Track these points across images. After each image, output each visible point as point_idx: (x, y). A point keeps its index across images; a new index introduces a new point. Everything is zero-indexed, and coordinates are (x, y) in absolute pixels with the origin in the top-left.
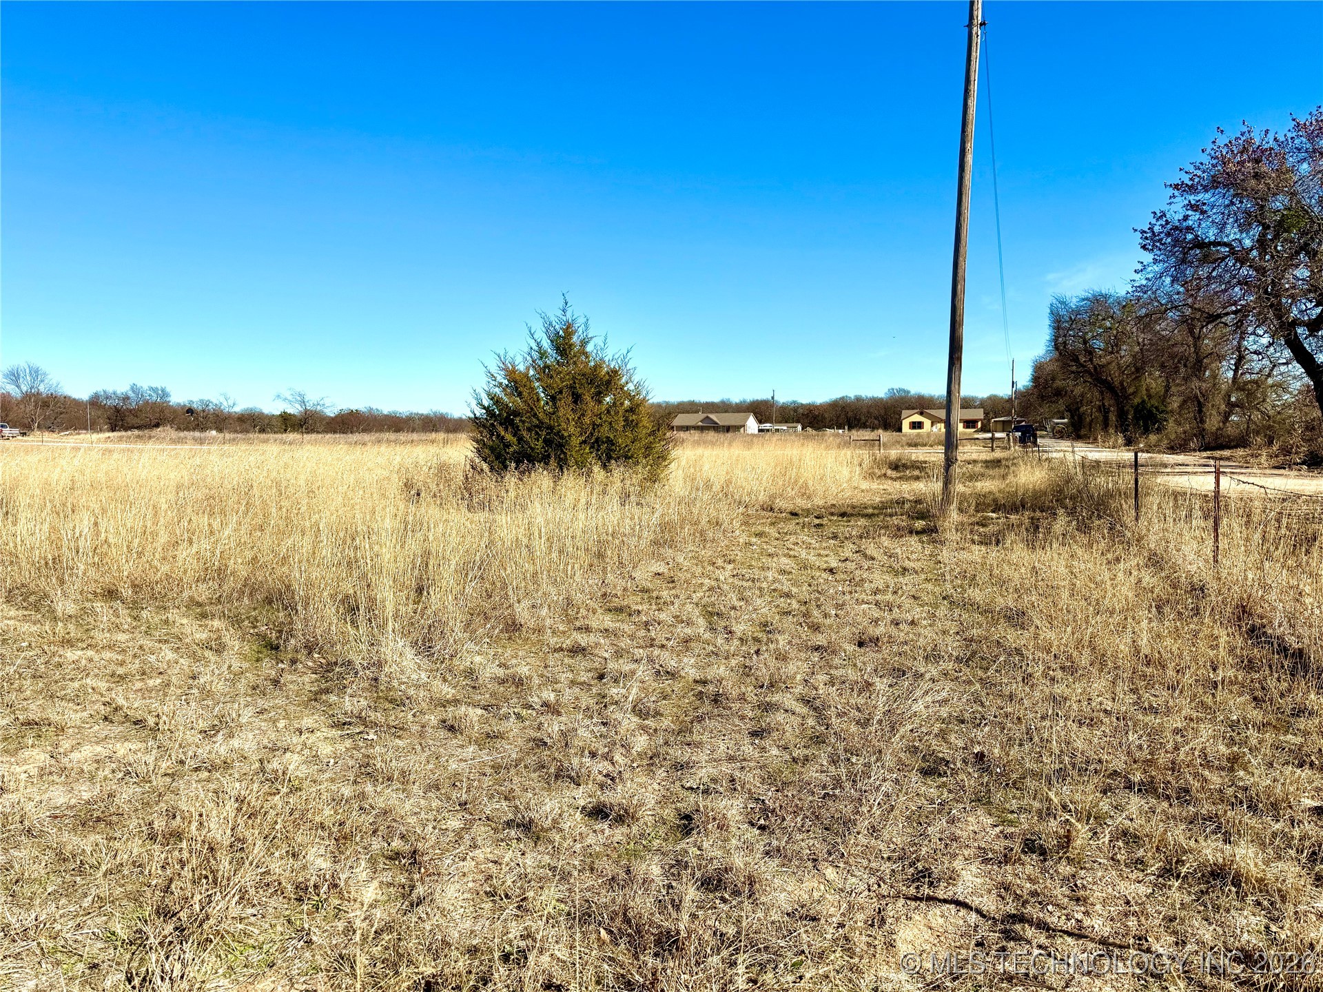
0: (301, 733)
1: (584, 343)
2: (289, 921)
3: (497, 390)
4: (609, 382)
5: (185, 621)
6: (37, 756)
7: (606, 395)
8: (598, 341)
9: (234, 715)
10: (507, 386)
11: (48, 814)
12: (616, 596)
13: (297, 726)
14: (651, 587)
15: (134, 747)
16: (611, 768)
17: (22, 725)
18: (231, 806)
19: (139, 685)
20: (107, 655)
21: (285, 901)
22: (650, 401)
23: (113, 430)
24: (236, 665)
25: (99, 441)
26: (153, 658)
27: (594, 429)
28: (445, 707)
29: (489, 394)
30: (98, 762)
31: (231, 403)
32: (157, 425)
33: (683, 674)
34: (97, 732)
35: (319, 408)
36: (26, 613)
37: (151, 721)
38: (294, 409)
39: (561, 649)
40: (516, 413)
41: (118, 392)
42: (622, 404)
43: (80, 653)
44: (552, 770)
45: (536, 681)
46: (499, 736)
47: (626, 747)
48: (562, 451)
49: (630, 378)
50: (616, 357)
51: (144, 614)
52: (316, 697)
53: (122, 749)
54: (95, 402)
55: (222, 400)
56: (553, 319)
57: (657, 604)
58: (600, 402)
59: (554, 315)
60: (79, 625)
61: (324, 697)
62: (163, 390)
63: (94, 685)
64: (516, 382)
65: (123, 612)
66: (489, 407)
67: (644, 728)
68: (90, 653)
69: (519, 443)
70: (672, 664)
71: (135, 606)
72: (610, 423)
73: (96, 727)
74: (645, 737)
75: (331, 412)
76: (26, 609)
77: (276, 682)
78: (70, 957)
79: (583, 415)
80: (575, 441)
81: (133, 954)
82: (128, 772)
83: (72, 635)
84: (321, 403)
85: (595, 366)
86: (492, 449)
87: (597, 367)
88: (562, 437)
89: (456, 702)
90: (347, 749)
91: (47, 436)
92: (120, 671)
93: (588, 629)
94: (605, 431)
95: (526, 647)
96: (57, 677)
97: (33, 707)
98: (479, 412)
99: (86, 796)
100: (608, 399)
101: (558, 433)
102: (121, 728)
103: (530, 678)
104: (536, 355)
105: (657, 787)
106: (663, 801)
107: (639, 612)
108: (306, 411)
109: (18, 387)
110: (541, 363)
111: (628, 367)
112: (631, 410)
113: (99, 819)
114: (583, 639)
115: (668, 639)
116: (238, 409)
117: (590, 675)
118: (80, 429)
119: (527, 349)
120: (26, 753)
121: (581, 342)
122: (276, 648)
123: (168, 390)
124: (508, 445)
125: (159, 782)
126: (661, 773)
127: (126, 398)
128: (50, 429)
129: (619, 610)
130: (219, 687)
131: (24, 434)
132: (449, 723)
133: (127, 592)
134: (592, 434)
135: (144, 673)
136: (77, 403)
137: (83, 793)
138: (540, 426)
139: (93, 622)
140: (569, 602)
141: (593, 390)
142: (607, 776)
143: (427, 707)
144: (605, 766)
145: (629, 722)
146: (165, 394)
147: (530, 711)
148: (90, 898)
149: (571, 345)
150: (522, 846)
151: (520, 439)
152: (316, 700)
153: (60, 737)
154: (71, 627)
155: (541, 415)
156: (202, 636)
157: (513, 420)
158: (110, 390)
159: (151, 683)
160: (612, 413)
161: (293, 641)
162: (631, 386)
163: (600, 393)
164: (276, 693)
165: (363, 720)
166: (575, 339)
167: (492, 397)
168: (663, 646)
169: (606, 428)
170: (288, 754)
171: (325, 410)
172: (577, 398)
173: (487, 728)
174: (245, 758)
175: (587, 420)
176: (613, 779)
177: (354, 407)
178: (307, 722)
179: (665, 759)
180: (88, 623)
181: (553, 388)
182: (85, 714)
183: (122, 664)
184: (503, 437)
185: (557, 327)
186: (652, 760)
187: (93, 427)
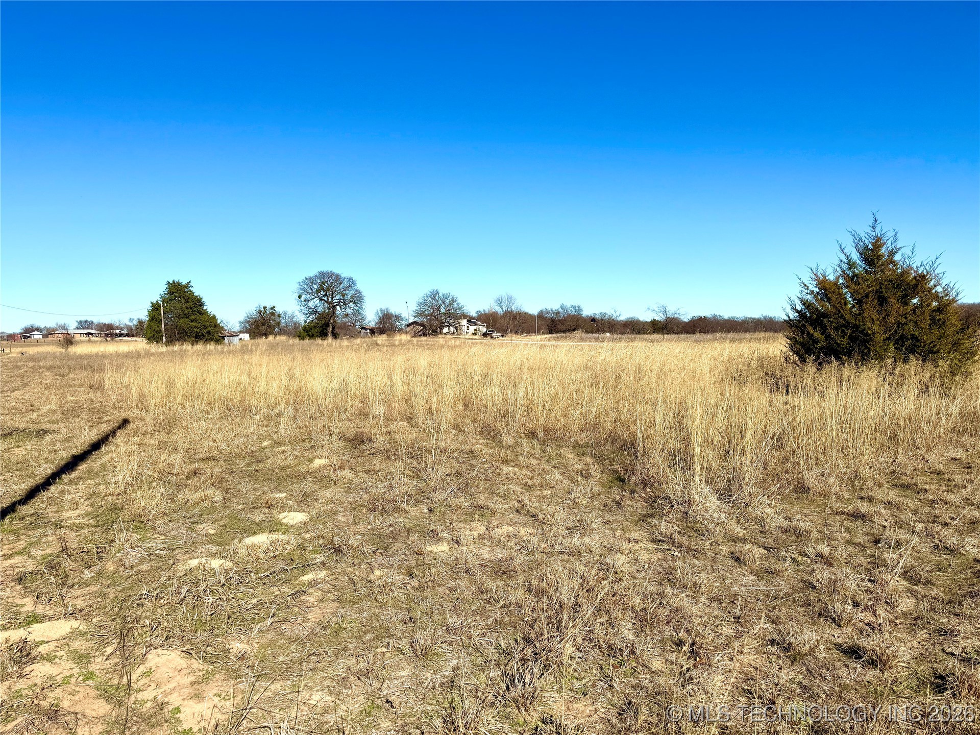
0: (630, 541)
1: (892, 254)
2: (601, 668)
3: (809, 297)
4: (916, 286)
5: (571, 456)
6: (480, 528)
7: (914, 297)
8: (907, 251)
9: (589, 522)
10: (818, 293)
11: (479, 562)
12: (905, 474)
13: (628, 536)
14: (944, 470)
15: (529, 531)
16: (873, 619)
17: (475, 507)
18: (576, 582)
19: (538, 493)
20: (525, 472)
21: (601, 654)
22: (959, 302)
23: (550, 333)
24: (596, 489)
25: (541, 340)
26: (548, 477)
27: (898, 327)
28: (736, 542)
29: (801, 300)
30: (509, 536)
31: (618, 315)
32: (574, 330)
33: (962, 551)
34: (511, 519)
35: (676, 316)
36: (488, 441)
37: (541, 516)
38: (660, 317)
39: (843, 513)
40: (825, 315)
41: (554, 309)
42: (928, 305)
43: (510, 469)
44: (817, 609)
45: (815, 535)
46: (776, 573)
47: (891, 604)
48: (866, 347)
49: (938, 281)
50: (925, 263)
51: (549, 449)
52: (644, 518)
53: (523, 531)
54: (541, 316)
55: (613, 312)
56: (862, 235)
57: (947, 485)
58: (906, 304)
59: (865, 233)
60: (513, 452)
61: (649, 520)
62: (579, 307)
63: (514, 489)
64: (825, 290)
65: (538, 447)
66: (801, 310)
67: (913, 593)
68: (516, 469)
69: (826, 340)
70: (953, 540)
71: (544, 443)
72: (916, 323)
73: (512, 515)
74: (913, 600)
75: (686, 318)
76: (489, 439)
77: (618, 504)
78: (476, 652)
79: (888, 315)
80: (879, 338)
81: (509, 661)
82: (523, 547)
83: (509, 457)
84: (678, 312)
85: (902, 274)
86: (803, 345)
87: (905, 273)
88: (867, 335)
89: (744, 540)
90: (659, 559)
91: (515, 337)
92: (530, 483)
93: (870, 500)
94: (911, 329)
95: (812, 507)
96: (497, 482)
97: (482, 498)
98: (793, 315)
99: (500, 556)
100: (915, 301)
101: (862, 332)
102: (524, 518)
103: (808, 532)
104: (845, 266)
105: (915, 644)
106: (920, 658)
107: (926, 490)
108: (668, 318)
109: (501, 307)
110: (850, 273)
111: (936, 272)
112: (939, 310)
113: (504, 572)
114: (864, 507)
115: (952, 518)
116: (623, 318)
117: (867, 538)
118: (532, 332)
119: (838, 262)
120: (475, 524)
121: (890, 252)
122: (623, 481)
123: (581, 307)
124: (816, 341)
125: (539, 556)
126: (923, 634)
127: (558, 313)
128: (516, 333)
129: (905, 487)
130: (584, 502)
131: (503, 336)
132: (737, 555)
133: (541, 434)
134: (896, 332)
135: (542, 486)
136: (532, 317)
137: (499, 554)
138: (847, 325)
139: (520, 451)
140: (857, 475)
141: (899, 293)
142: (868, 624)
143: (721, 540)
144: (868, 617)
145: (896, 583)
146: (580, 309)
147: (805, 558)
148: (492, 619)
149: (879, 256)
150: (780, 662)
151: (828, 337)
152: (643, 521)
153: (493, 518)
154: (509, 452)
155: (847, 317)
156: (579, 467)
157: (822, 321)
158: (549, 308)
159: (545, 493)
160: (918, 313)
161: (634, 478)
162: (939, 289)
163: (907, 295)
164: (618, 512)
165: (671, 540)
166: (883, 250)
167: (804, 302)
168: (946, 524)
169: (911, 326)
170: (619, 555)
171: (682, 318)
172: (882, 300)
173: (767, 565)
174: (591, 551)
175: (892, 319)
176: (873, 629)
177: (702, 315)
178: (635, 535)
179: (929, 623)
180: (518, 452)
181: (859, 293)
182: (507, 506)
183: (531, 478)
184: (812, 335)
185: (867, 242)
186: (915, 622)
187: (538, 331)
